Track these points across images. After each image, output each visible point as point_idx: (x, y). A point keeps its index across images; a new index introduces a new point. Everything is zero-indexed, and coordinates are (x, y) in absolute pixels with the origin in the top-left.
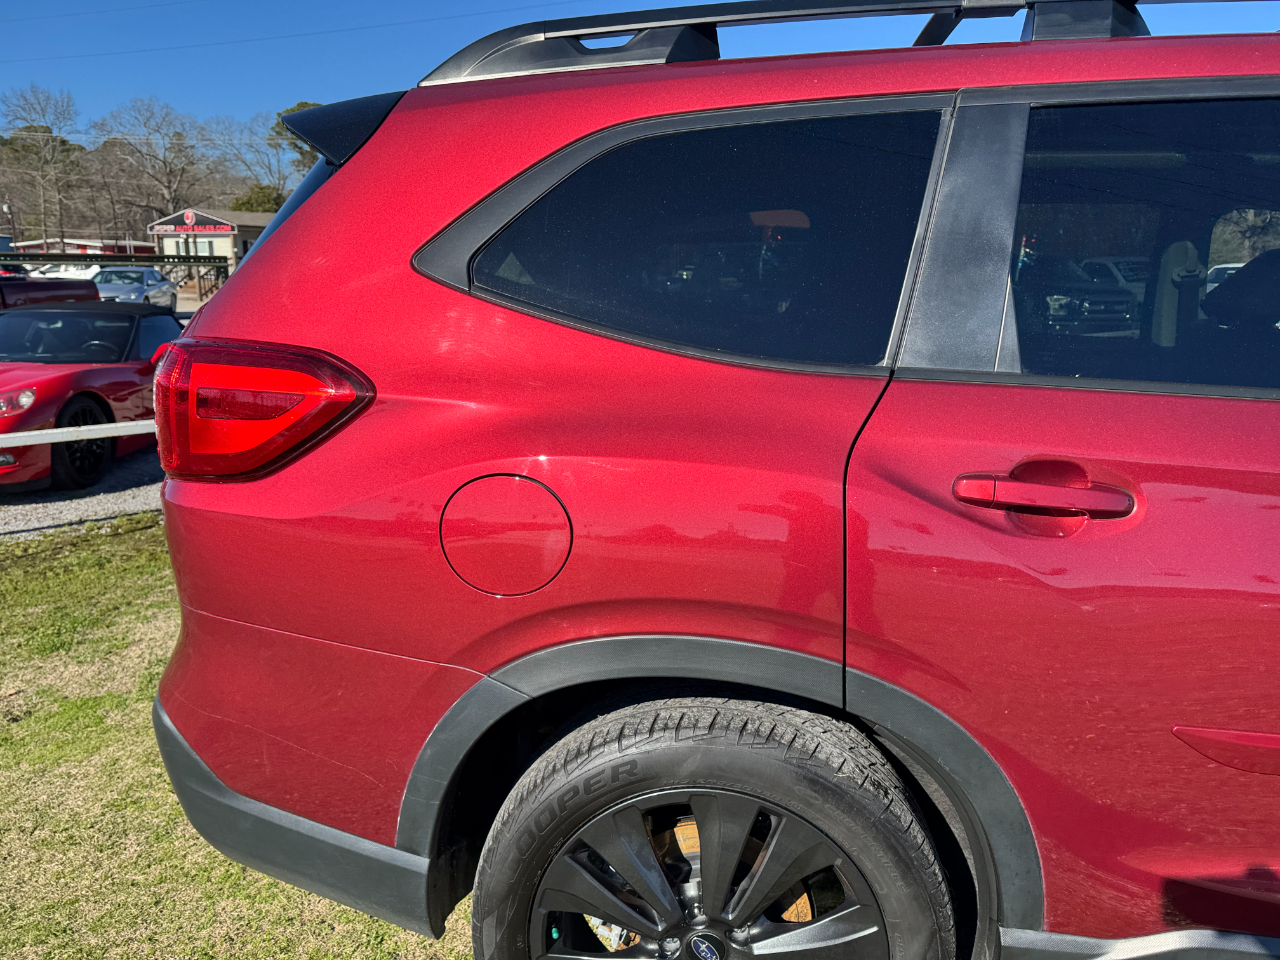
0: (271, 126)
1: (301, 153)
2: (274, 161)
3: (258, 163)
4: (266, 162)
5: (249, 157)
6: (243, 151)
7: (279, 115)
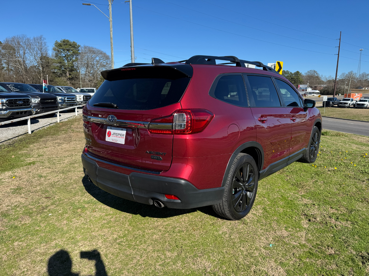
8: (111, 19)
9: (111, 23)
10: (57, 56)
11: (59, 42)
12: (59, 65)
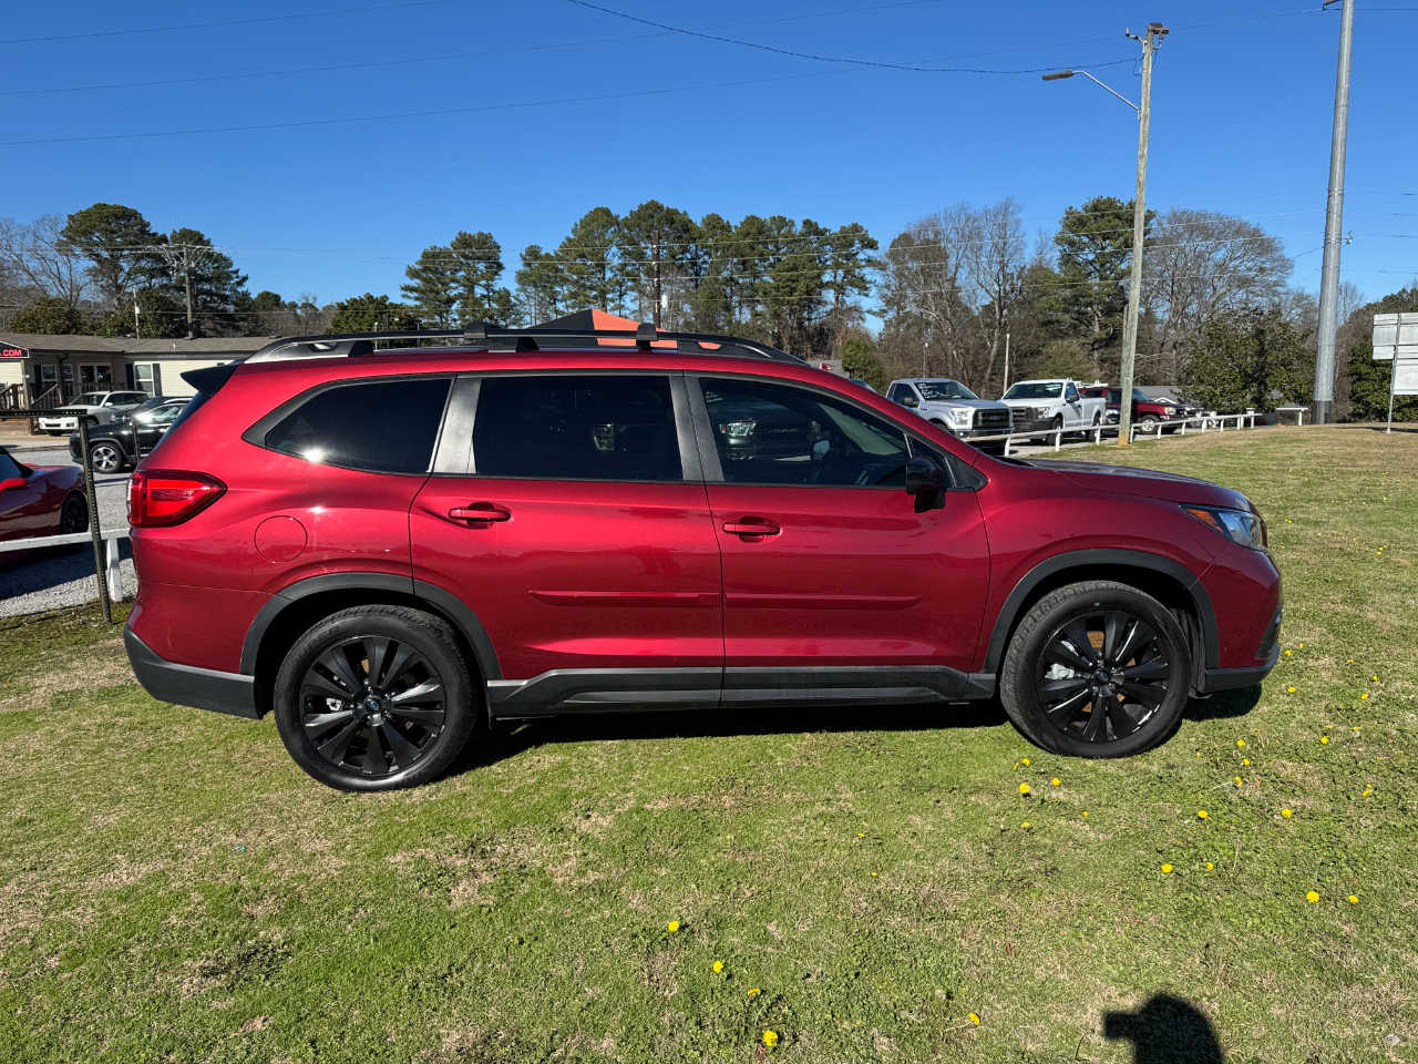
0: (59, 230)
1: (99, 262)
2: (64, 270)
3: (44, 271)
4: (55, 271)
5: (33, 265)
6: (25, 258)
7: (71, 217)
8: (1145, 110)
9: (1144, 126)
10: (1067, 260)
11: (1078, 208)
12: (1068, 293)
